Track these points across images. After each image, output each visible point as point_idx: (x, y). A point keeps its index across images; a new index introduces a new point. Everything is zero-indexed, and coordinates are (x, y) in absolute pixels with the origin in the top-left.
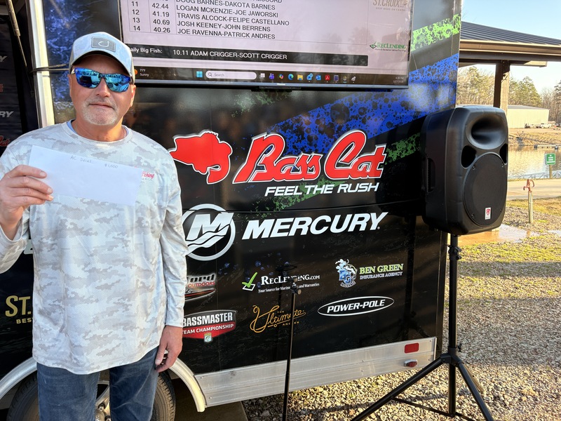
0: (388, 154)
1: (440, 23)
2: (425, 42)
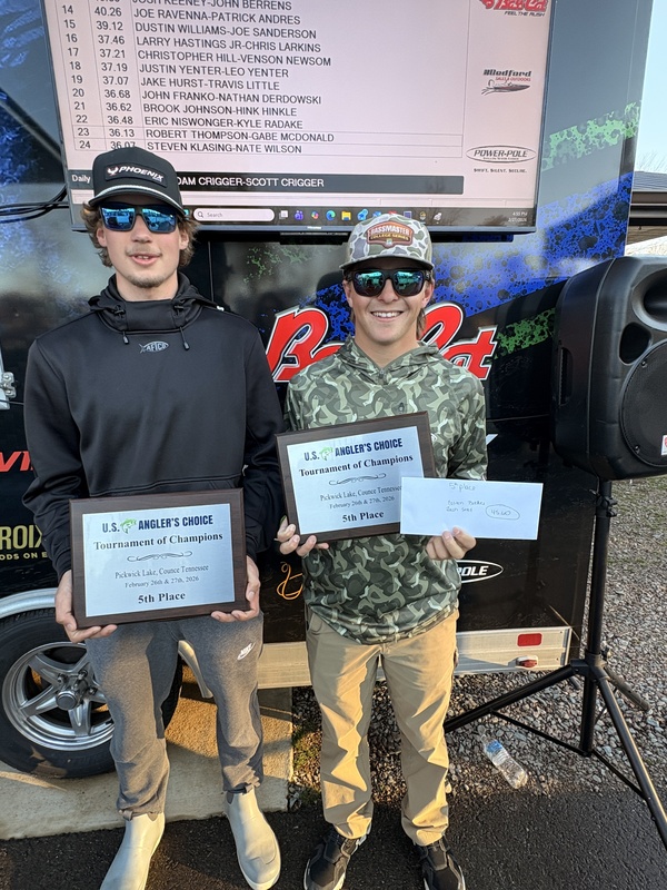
0: (499, 341)
1: (600, 119)
2: (572, 154)
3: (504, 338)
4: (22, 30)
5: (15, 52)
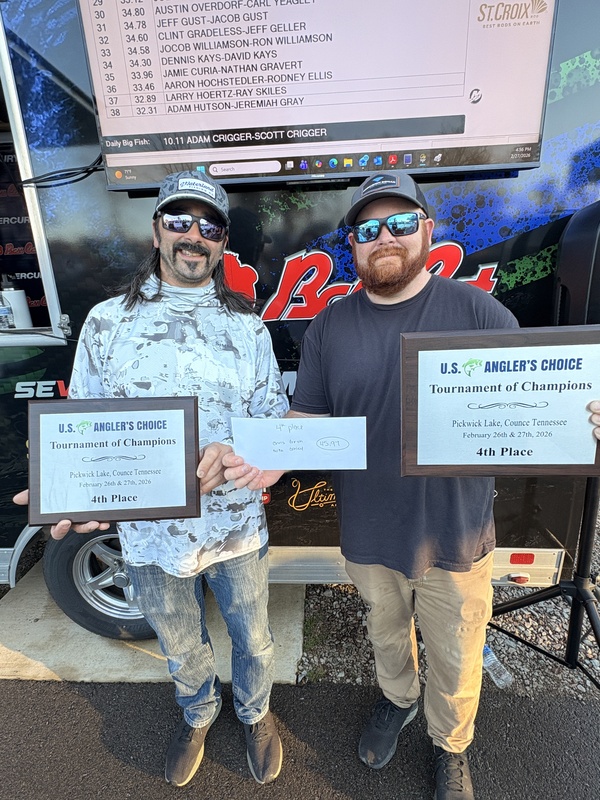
0: (500, 278)
3: (504, 275)
4: (61, 11)
5: (56, 32)
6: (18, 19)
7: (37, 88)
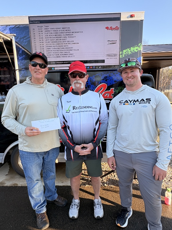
0: (115, 91)
1: (133, 47)
2: (128, 54)
3: (116, 90)
4: (27, 39)
5: (25, 42)
6: (18, 40)
7: (21, 52)
